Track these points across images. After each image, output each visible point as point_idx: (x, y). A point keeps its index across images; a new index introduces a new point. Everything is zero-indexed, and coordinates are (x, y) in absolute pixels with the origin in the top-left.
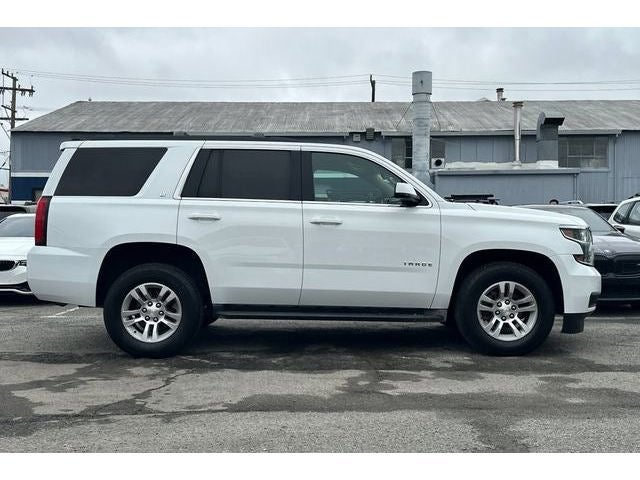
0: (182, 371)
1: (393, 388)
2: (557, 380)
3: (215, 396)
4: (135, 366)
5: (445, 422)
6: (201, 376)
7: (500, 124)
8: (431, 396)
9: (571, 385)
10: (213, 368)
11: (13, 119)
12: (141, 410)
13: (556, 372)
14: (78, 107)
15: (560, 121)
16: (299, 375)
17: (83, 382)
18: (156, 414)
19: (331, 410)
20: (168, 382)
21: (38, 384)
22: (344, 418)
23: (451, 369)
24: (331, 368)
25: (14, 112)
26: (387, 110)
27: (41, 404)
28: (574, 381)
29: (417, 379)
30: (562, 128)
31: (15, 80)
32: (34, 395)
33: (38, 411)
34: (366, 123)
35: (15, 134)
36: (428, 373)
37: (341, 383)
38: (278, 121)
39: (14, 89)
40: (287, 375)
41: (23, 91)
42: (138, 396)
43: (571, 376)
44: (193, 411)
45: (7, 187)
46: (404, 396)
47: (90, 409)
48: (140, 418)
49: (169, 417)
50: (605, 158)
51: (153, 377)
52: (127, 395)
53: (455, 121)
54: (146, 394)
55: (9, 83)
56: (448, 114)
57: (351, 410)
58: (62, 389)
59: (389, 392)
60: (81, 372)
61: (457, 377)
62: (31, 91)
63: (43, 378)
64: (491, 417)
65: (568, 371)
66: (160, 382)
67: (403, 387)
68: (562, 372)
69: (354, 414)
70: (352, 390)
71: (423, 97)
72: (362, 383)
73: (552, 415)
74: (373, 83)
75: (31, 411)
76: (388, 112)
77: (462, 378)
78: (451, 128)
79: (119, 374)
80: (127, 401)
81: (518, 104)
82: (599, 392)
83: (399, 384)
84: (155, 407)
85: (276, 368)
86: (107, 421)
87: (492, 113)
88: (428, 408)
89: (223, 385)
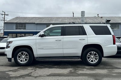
0: (38, 68)
1: (78, 72)
2: (110, 71)
3: (44, 73)
4: (29, 67)
5: (89, 79)
6: (41, 70)
7: (98, 21)
8: (86, 74)
9: (113, 72)
10: (44, 68)
11: (4, 20)
12: (30, 76)
13: (110, 69)
14: (17, 18)
15: (110, 21)
16: (60, 69)
17: (19, 70)
18: (33, 76)
19: (67, 76)
20: (35, 70)
21: (10, 71)
22: (69, 78)
23: (90, 69)
24: (66, 68)
25: (4, 19)
26: (76, 18)
27: (11, 75)
28: (114, 71)
29: (83, 70)
30: (110, 22)
31: (5, 13)
32: (10, 73)
33: (11, 76)
34: (72, 21)
35: (5, 23)
36: (85, 69)
37: (69, 71)
38: (55, 21)
39: (5, 15)
40: (58, 69)
41: (6, 15)
42: (30, 73)
43: (113, 70)
44: (40, 76)
45: (3, 33)
46: (81, 74)
47: (21, 75)
48: (30, 77)
49: (36, 77)
50: (119, 28)
51: (32, 69)
52: (28, 73)
53: (89, 21)
54: (31, 73)
55: (4, 13)
56: (88, 19)
57: (71, 76)
58: (15, 72)
59: (78, 73)
60: (18, 68)
61: (91, 70)
62: (8, 15)
63: (11, 70)
64: (98, 78)
65: (113, 69)
66: (33, 70)
67: (80, 72)
68: (111, 69)
69: (71, 77)
70: (71, 72)
71: (83, 16)
72: (73, 71)
73: (110, 77)
74: (73, 13)
75: (9, 76)
76: (76, 19)
77: (92, 70)
78: (89, 22)
79: (26, 69)
80: (28, 74)
81: (102, 17)
82: (119, 73)
83: (80, 71)
84: (33, 75)
85: (56, 68)
86: (24, 78)
87: (96, 19)
88: (85, 76)
89: (46, 71)
